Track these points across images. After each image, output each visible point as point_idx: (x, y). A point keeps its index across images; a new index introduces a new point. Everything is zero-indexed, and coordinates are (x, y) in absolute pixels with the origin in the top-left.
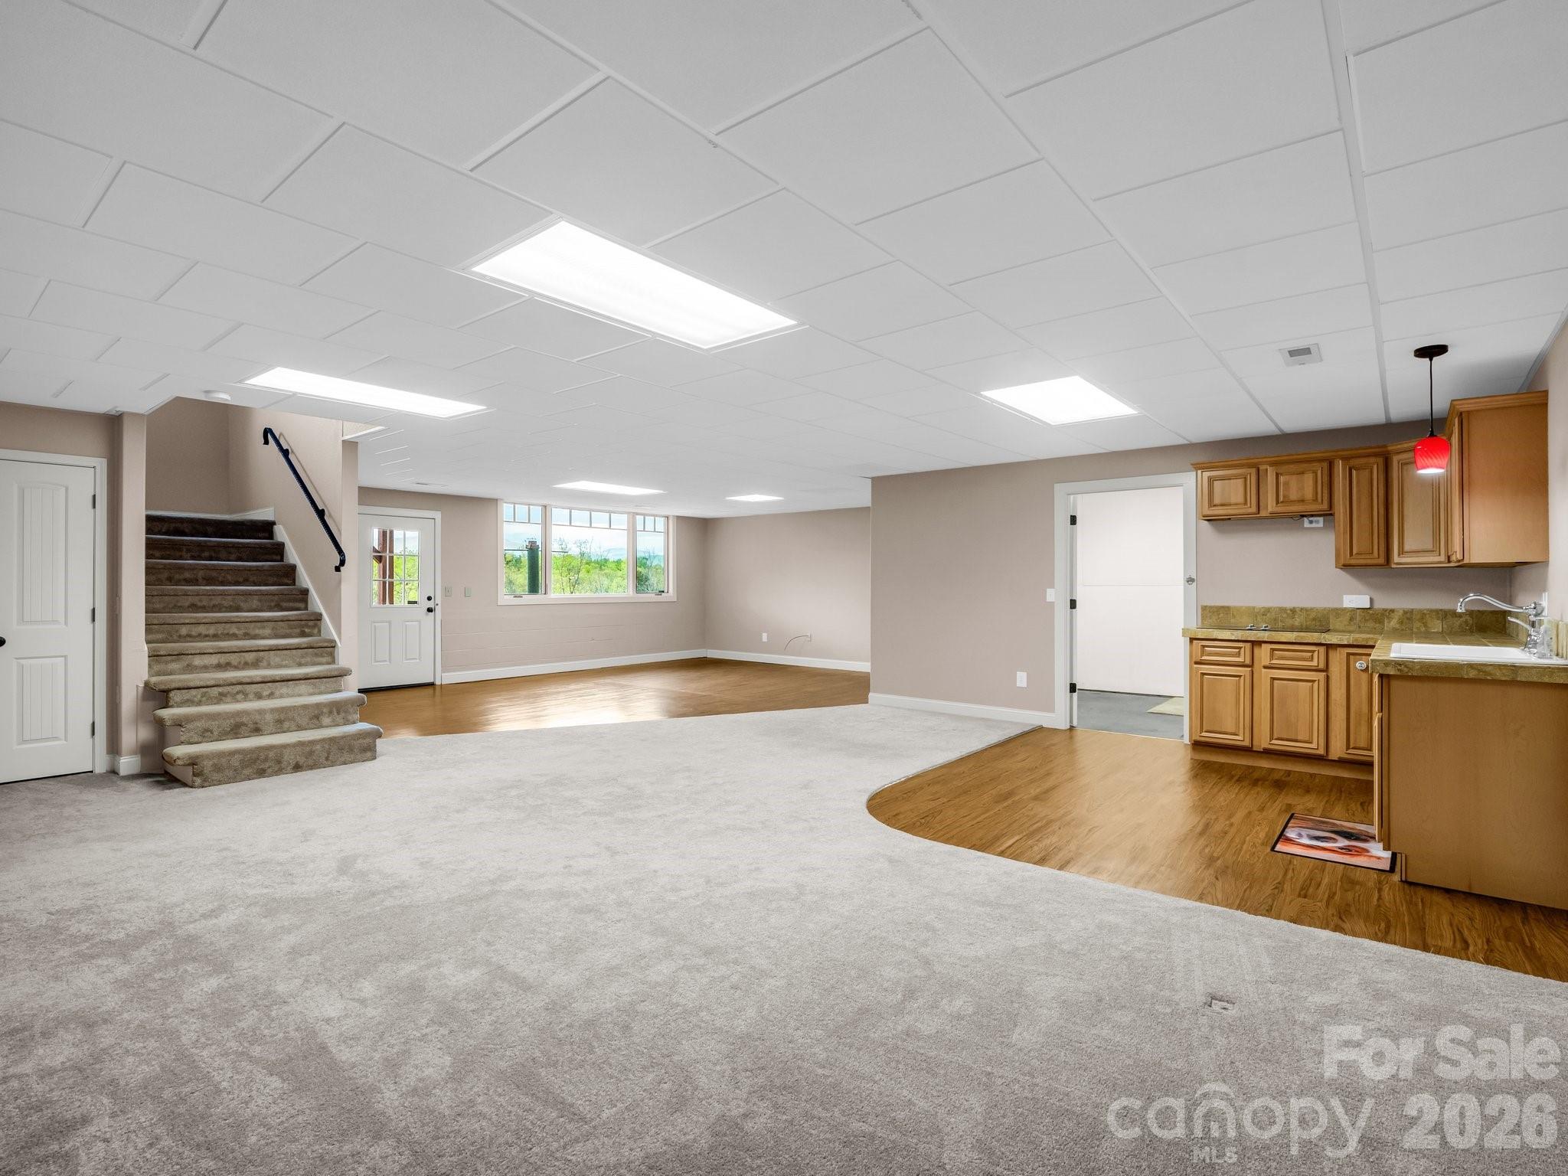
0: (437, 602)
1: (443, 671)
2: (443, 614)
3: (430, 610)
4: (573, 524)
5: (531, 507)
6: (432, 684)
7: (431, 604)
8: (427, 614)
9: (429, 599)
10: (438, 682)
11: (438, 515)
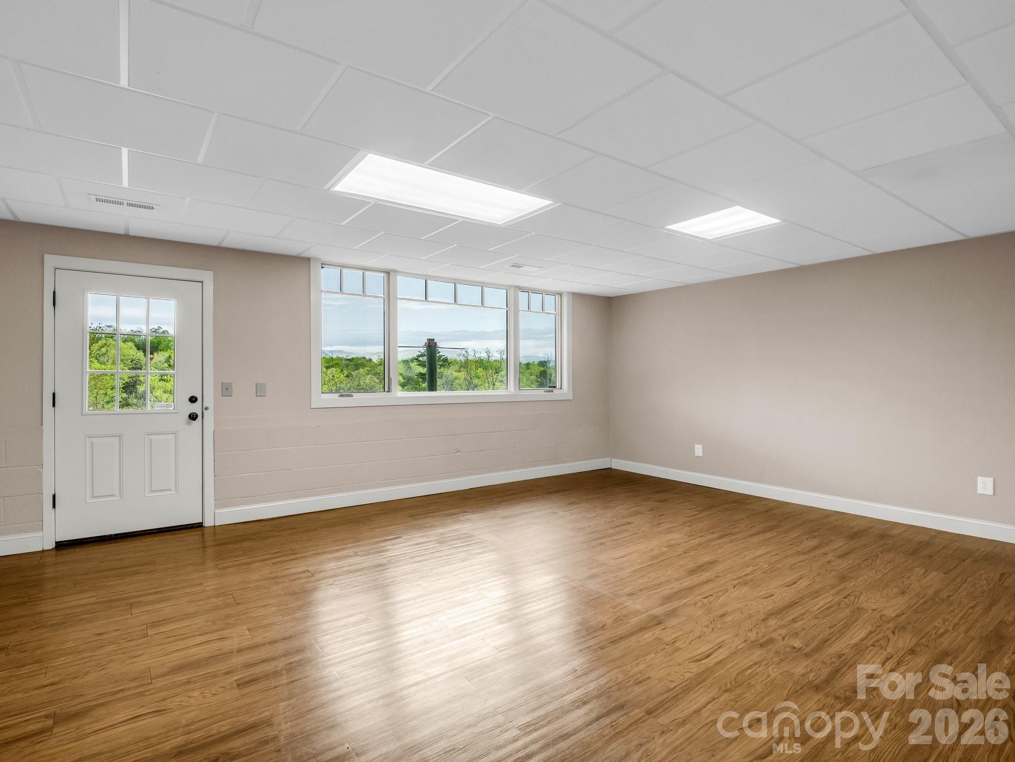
0: (205, 406)
1: (217, 506)
2: (216, 422)
3: (193, 417)
4: (429, 299)
5: (367, 273)
6: (200, 525)
7: (196, 408)
8: (189, 424)
9: (193, 400)
10: (208, 523)
11: (207, 277)
